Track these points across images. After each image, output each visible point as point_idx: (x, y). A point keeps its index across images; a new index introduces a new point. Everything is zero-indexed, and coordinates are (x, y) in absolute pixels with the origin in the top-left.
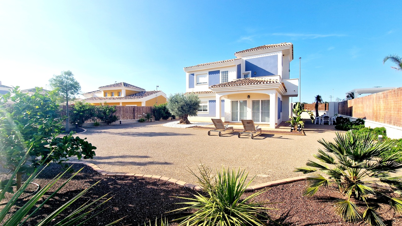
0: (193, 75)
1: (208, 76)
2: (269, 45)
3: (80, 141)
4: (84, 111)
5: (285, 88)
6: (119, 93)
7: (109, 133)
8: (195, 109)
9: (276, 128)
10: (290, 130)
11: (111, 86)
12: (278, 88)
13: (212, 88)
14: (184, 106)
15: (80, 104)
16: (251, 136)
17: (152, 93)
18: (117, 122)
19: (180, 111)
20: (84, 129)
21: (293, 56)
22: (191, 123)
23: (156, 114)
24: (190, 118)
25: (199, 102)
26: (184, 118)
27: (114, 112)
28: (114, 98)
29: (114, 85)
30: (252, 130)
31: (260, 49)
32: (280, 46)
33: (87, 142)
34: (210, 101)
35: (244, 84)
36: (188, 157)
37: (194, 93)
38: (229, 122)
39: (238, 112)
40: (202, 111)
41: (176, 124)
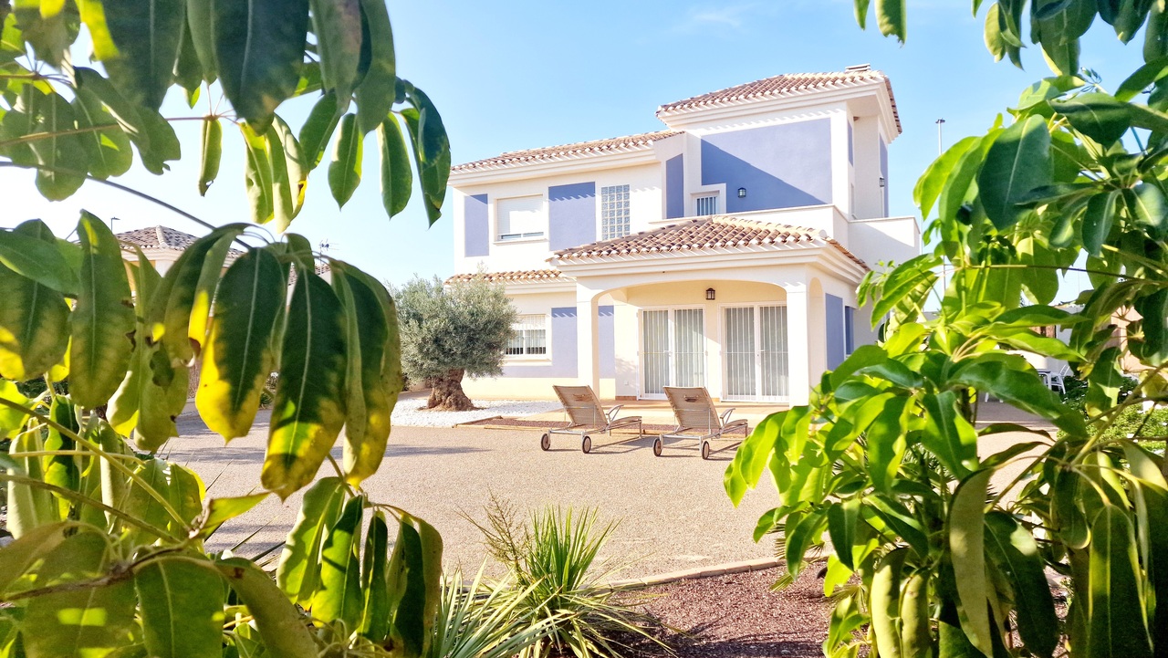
0: (484, 198)
1: (545, 204)
5: (851, 257)
8: (492, 347)
12: (815, 259)
13: (561, 262)
14: (447, 332)
16: (700, 447)
19: (427, 353)
21: (898, 121)
22: (476, 404)
24: (471, 385)
25: (510, 317)
26: (444, 386)
30: (705, 428)
34: (557, 312)
35: (685, 247)
37: (487, 279)
38: (634, 398)
39: (667, 355)
40: (522, 353)
41: (411, 412)
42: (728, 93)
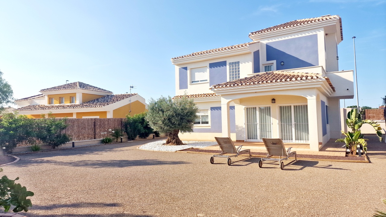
0: (186, 68)
1: (208, 70)
2: (303, 20)
3: (8, 183)
4: (17, 128)
5: (331, 85)
6: (72, 98)
7: (55, 162)
8: (189, 121)
9: (321, 150)
10: (344, 154)
11: (59, 88)
12: (319, 86)
13: (215, 89)
14: (173, 116)
15: (11, 117)
16: (280, 164)
17: (123, 97)
18: (68, 145)
19: (166, 124)
20: (16, 157)
21: (342, 35)
22: (183, 142)
23: (129, 129)
24: (182, 136)
25: (196, 110)
26: (172, 136)
27: (63, 129)
28: (63, 107)
29: (64, 87)
30: (281, 155)
31: (288, 26)
32: (320, 21)
33: (19, 184)
34: (212, 109)
35: (265, 82)
36: (180, 203)
37: (187, 97)
38: (243, 141)
39: (256, 125)
40: (200, 124)
41: (160, 145)
42: (276, 27)
